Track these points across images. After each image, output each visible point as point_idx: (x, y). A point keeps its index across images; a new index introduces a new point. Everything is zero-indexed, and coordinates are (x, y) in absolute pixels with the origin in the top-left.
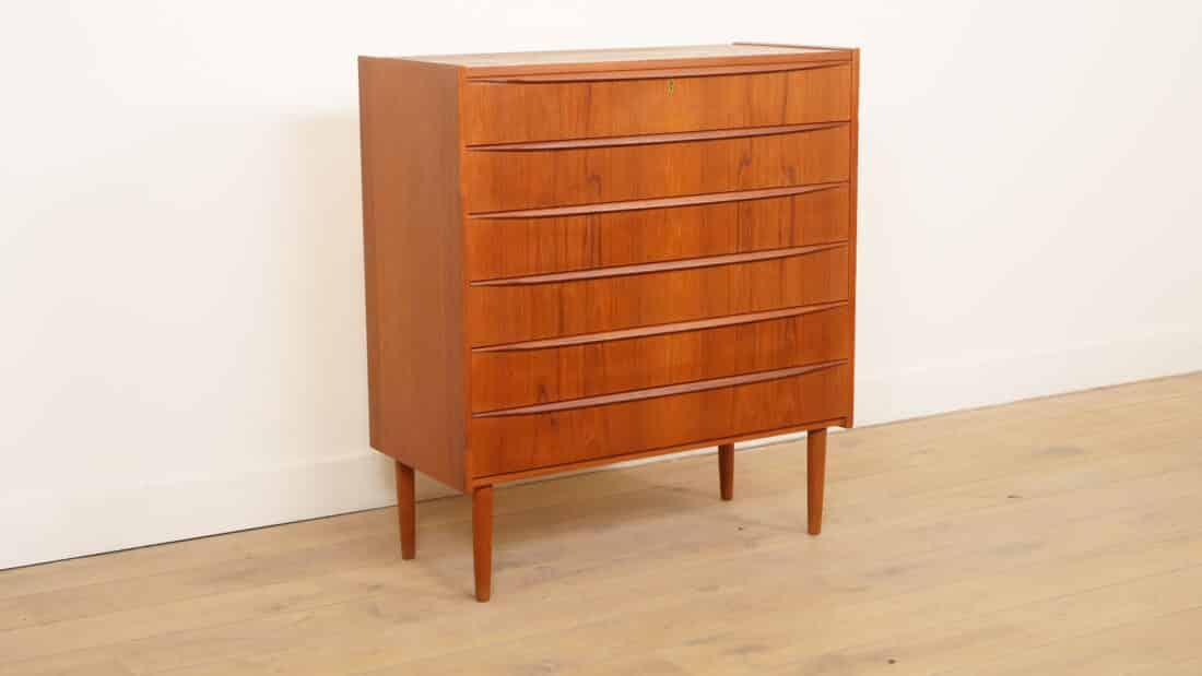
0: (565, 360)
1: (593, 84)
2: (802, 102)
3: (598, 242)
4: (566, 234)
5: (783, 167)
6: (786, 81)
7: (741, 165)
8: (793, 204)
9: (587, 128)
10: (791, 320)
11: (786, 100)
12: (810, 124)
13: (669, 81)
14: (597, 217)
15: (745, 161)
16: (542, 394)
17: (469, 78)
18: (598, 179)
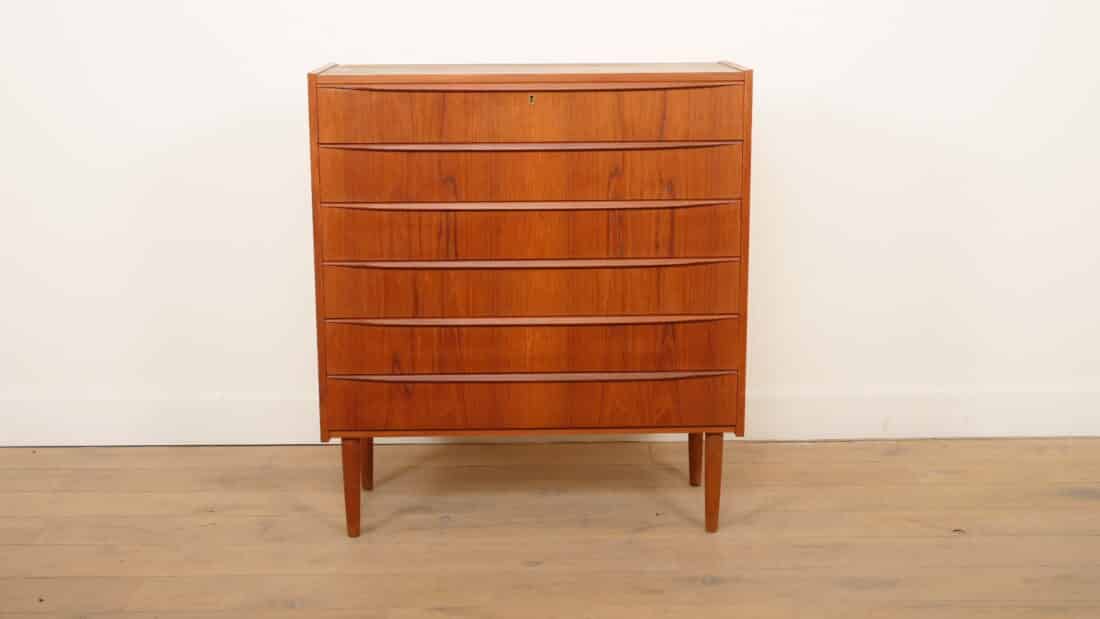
0: (419, 338)
1: (447, 94)
2: (682, 119)
3: (452, 235)
4: (420, 226)
5: (661, 181)
6: (664, 100)
7: (612, 176)
8: (672, 217)
9: (441, 133)
10: (670, 326)
11: (664, 117)
12: (693, 141)
13: (530, 94)
14: (452, 214)
15: (617, 173)
16: (396, 365)
17: (317, 85)
18: (453, 180)
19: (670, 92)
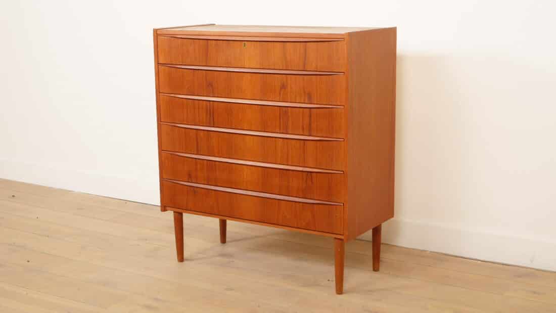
0: (199, 165)
1: (209, 41)
2: (314, 59)
3: (213, 114)
4: (199, 108)
5: (305, 92)
6: (305, 48)
7: (281, 89)
8: (310, 113)
9: (207, 60)
10: (310, 174)
11: (305, 58)
12: (319, 71)
13: (244, 42)
14: (211, 102)
15: (283, 87)
16: (190, 178)
17: (158, 34)
18: (212, 86)
19: (308, 43)
